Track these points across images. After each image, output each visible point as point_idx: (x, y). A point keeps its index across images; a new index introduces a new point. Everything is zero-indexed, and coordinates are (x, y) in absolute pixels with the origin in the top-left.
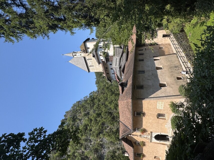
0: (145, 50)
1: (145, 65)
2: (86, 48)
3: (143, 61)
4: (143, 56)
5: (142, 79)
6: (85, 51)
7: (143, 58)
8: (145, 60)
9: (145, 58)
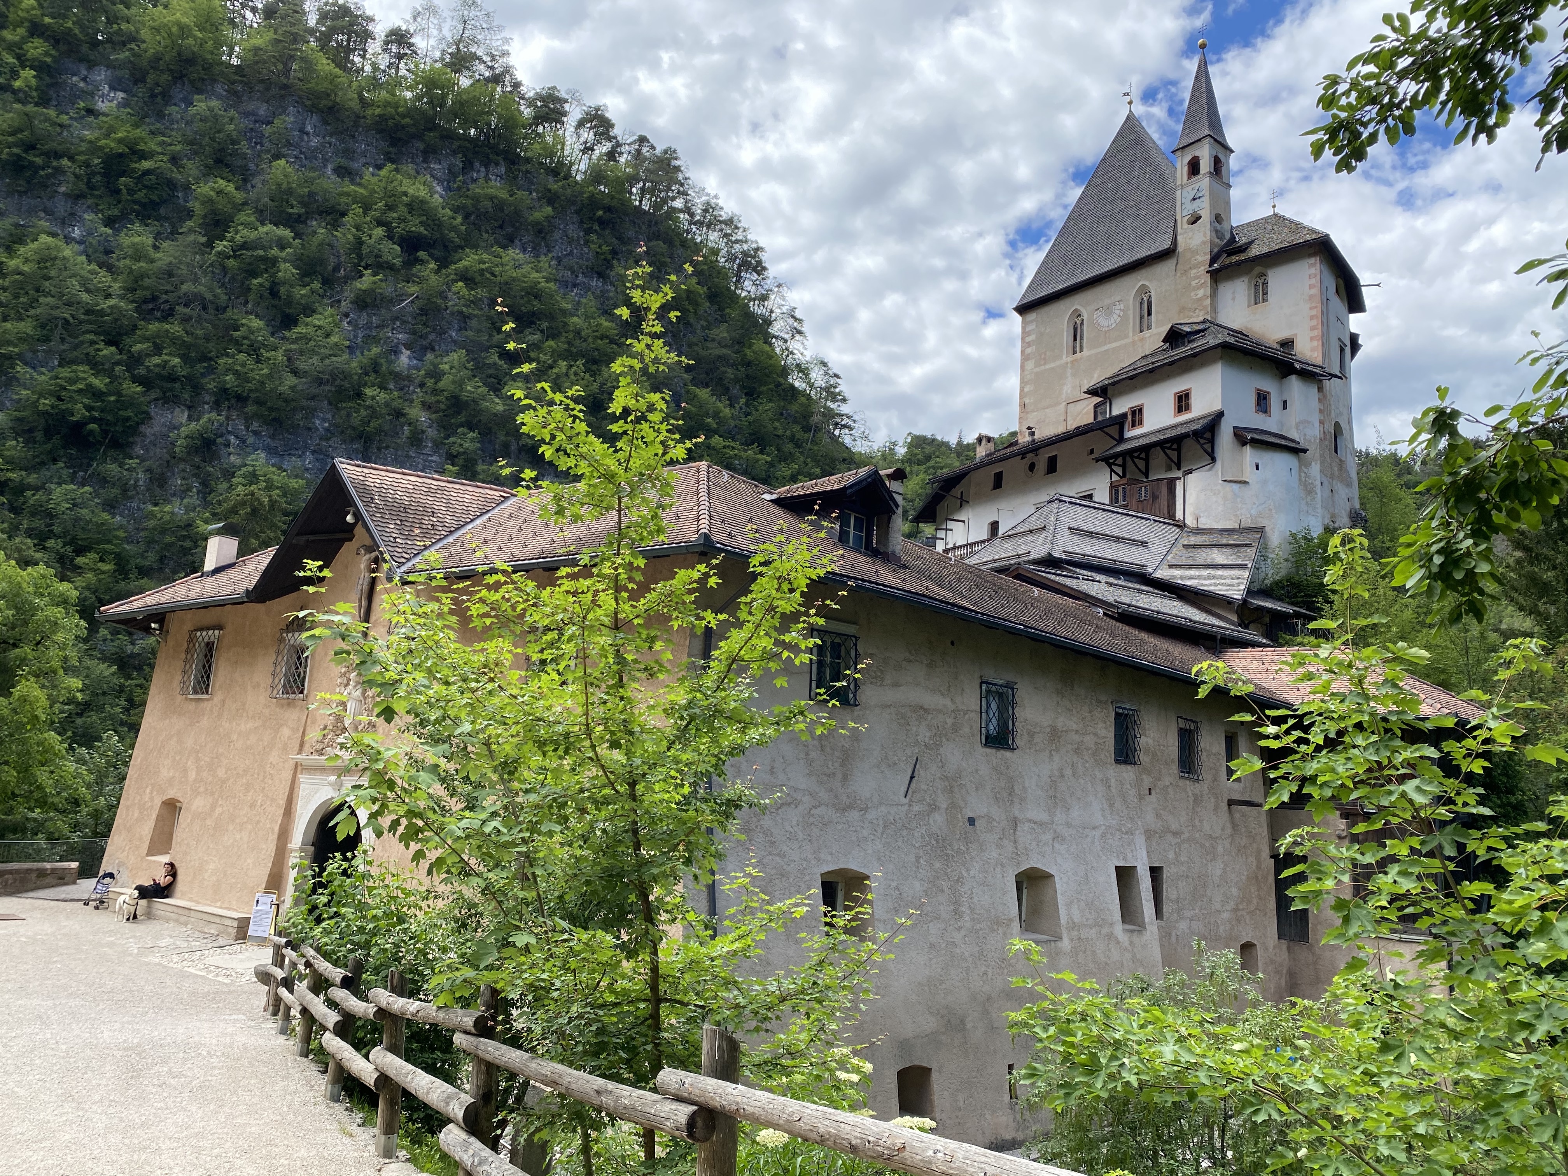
0: (1231, 803)
1: (1068, 772)
2: (1258, 270)
3: (1117, 761)
4: (1175, 768)
5: (921, 710)
6: (1235, 259)
7: (1143, 758)
8: (1128, 773)
9: (1147, 781)
